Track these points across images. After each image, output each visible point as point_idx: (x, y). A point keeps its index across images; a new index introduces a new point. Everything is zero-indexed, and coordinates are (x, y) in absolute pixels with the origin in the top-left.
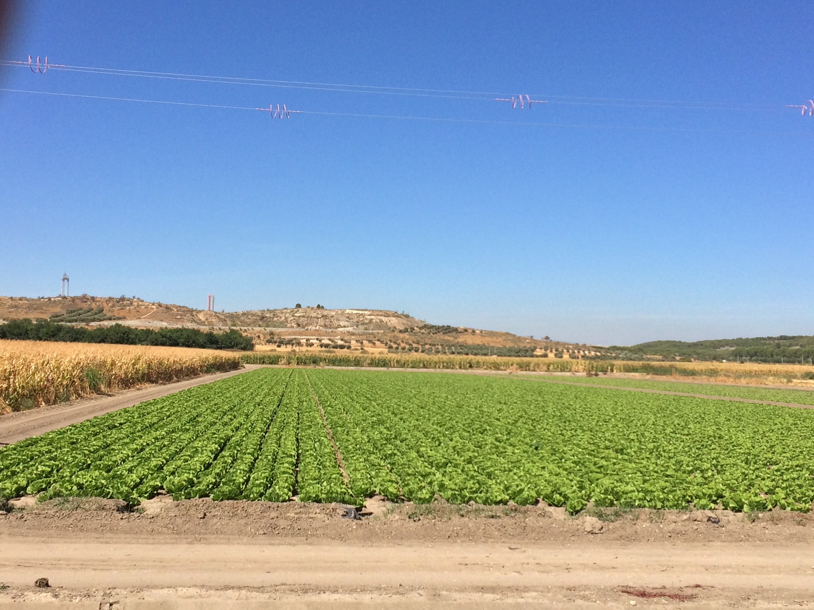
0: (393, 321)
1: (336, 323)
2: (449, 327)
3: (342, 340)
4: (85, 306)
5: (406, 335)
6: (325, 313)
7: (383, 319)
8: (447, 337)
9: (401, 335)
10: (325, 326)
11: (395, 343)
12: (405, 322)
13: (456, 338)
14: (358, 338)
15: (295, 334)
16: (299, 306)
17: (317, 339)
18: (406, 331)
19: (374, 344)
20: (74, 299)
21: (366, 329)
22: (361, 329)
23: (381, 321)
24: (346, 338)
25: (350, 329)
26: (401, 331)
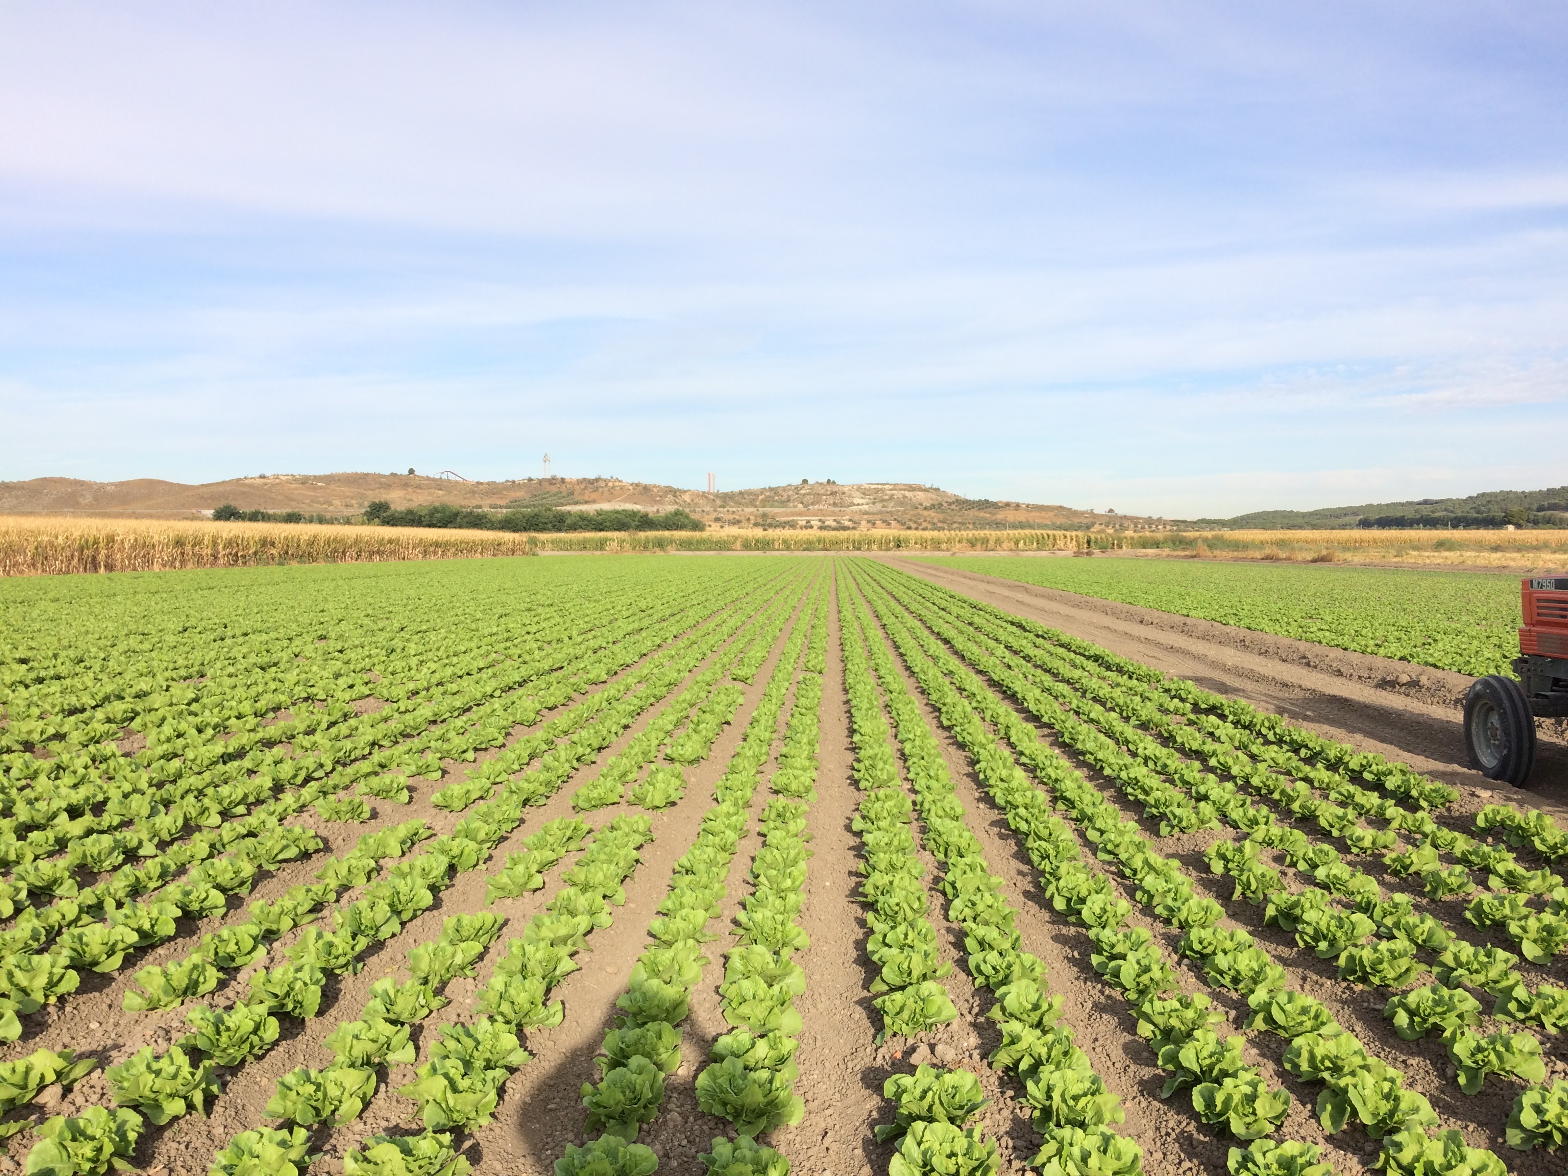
0: (920, 495)
1: (848, 500)
2: (987, 501)
3: (850, 520)
4: (553, 489)
5: (932, 513)
6: (835, 489)
7: (907, 493)
8: (982, 514)
9: (926, 513)
10: (835, 504)
11: (915, 522)
12: (934, 496)
13: (994, 514)
14: (871, 517)
15: (793, 514)
16: (805, 481)
17: (820, 520)
18: (933, 506)
19: (889, 524)
20: (540, 482)
21: (884, 507)
22: (879, 507)
23: (904, 497)
24: (856, 518)
25: (866, 507)
26: (926, 508)
